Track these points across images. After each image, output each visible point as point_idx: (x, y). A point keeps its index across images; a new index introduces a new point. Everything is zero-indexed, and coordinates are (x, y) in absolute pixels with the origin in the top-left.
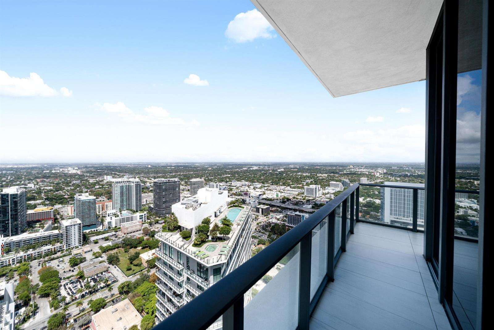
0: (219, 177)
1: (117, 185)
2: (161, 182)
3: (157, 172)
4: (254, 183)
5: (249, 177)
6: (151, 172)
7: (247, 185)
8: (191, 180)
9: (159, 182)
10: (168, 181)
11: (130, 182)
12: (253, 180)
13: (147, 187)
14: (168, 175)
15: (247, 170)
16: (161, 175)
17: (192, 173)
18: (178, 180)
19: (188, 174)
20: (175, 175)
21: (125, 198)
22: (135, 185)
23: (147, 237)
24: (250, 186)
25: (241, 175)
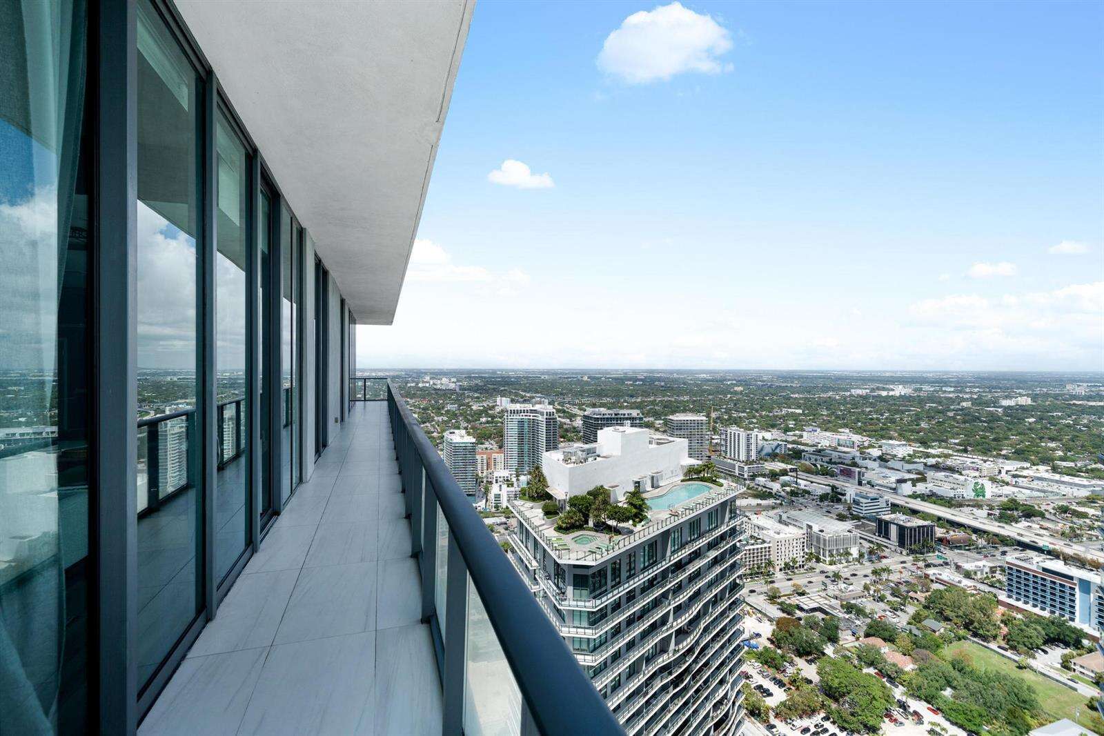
0: (764, 413)
1: (512, 417)
2: (598, 417)
3: (600, 394)
4: (884, 441)
5: (872, 419)
6: (587, 392)
7: (857, 443)
8: (671, 417)
9: (595, 416)
10: (616, 415)
11: (535, 411)
12: (882, 429)
13: (574, 428)
14: (625, 401)
15: (865, 398)
16: (608, 399)
17: (686, 398)
18: (638, 414)
19: (676, 401)
20: (642, 402)
21: (526, 447)
22: (545, 420)
24: (868, 448)
25: (841, 411)
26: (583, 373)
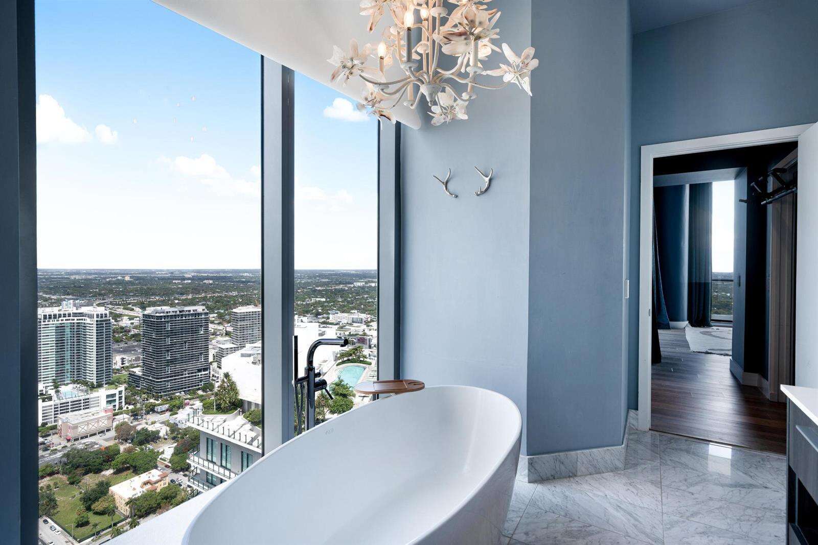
0: (299, 302)
1: (47, 323)
2: (162, 315)
3: (148, 293)
5: (369, 302)
6: (131, 291)
7: (364, 320)
8: (234, 310)
9: (158, 315)
10: (180, 312)
11: (81, 314)
13: (122, 328)
14: (176, 299)
15: (363, 288)
16: (157, 298)
17: (235, 293)
18: (203, 310)
19: (226, 296)
20: (193, 299)
21: (68, 355)
22: (95, 323)
23: (128, 445)
24: (370, 322)
25: (350, 298)
26: (124, 273)
